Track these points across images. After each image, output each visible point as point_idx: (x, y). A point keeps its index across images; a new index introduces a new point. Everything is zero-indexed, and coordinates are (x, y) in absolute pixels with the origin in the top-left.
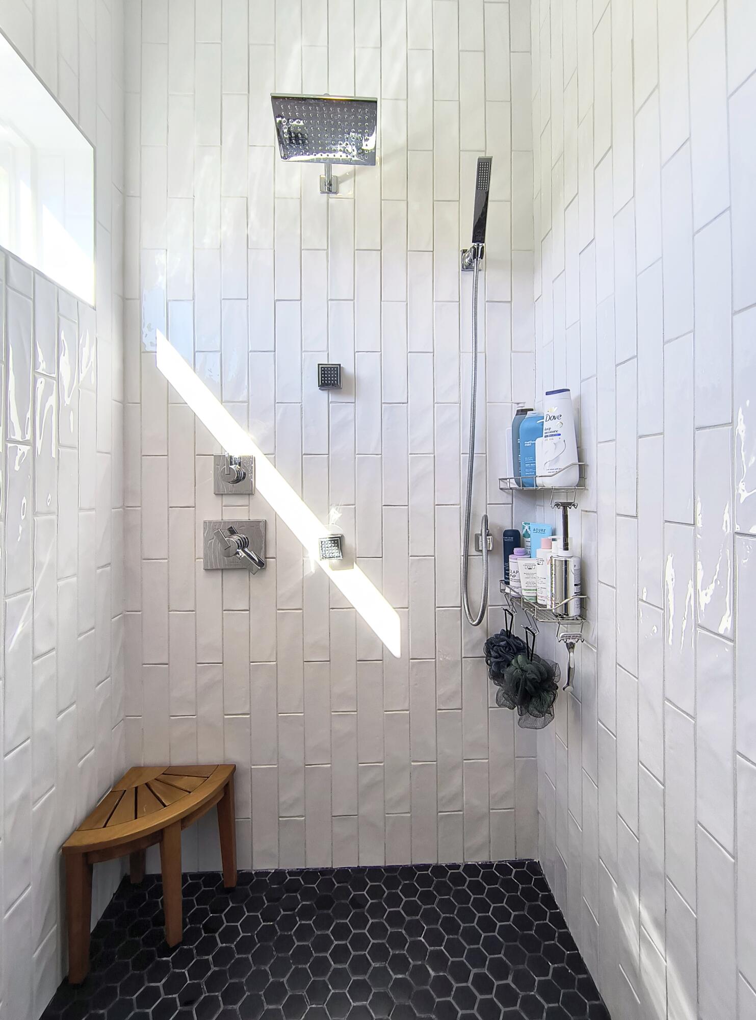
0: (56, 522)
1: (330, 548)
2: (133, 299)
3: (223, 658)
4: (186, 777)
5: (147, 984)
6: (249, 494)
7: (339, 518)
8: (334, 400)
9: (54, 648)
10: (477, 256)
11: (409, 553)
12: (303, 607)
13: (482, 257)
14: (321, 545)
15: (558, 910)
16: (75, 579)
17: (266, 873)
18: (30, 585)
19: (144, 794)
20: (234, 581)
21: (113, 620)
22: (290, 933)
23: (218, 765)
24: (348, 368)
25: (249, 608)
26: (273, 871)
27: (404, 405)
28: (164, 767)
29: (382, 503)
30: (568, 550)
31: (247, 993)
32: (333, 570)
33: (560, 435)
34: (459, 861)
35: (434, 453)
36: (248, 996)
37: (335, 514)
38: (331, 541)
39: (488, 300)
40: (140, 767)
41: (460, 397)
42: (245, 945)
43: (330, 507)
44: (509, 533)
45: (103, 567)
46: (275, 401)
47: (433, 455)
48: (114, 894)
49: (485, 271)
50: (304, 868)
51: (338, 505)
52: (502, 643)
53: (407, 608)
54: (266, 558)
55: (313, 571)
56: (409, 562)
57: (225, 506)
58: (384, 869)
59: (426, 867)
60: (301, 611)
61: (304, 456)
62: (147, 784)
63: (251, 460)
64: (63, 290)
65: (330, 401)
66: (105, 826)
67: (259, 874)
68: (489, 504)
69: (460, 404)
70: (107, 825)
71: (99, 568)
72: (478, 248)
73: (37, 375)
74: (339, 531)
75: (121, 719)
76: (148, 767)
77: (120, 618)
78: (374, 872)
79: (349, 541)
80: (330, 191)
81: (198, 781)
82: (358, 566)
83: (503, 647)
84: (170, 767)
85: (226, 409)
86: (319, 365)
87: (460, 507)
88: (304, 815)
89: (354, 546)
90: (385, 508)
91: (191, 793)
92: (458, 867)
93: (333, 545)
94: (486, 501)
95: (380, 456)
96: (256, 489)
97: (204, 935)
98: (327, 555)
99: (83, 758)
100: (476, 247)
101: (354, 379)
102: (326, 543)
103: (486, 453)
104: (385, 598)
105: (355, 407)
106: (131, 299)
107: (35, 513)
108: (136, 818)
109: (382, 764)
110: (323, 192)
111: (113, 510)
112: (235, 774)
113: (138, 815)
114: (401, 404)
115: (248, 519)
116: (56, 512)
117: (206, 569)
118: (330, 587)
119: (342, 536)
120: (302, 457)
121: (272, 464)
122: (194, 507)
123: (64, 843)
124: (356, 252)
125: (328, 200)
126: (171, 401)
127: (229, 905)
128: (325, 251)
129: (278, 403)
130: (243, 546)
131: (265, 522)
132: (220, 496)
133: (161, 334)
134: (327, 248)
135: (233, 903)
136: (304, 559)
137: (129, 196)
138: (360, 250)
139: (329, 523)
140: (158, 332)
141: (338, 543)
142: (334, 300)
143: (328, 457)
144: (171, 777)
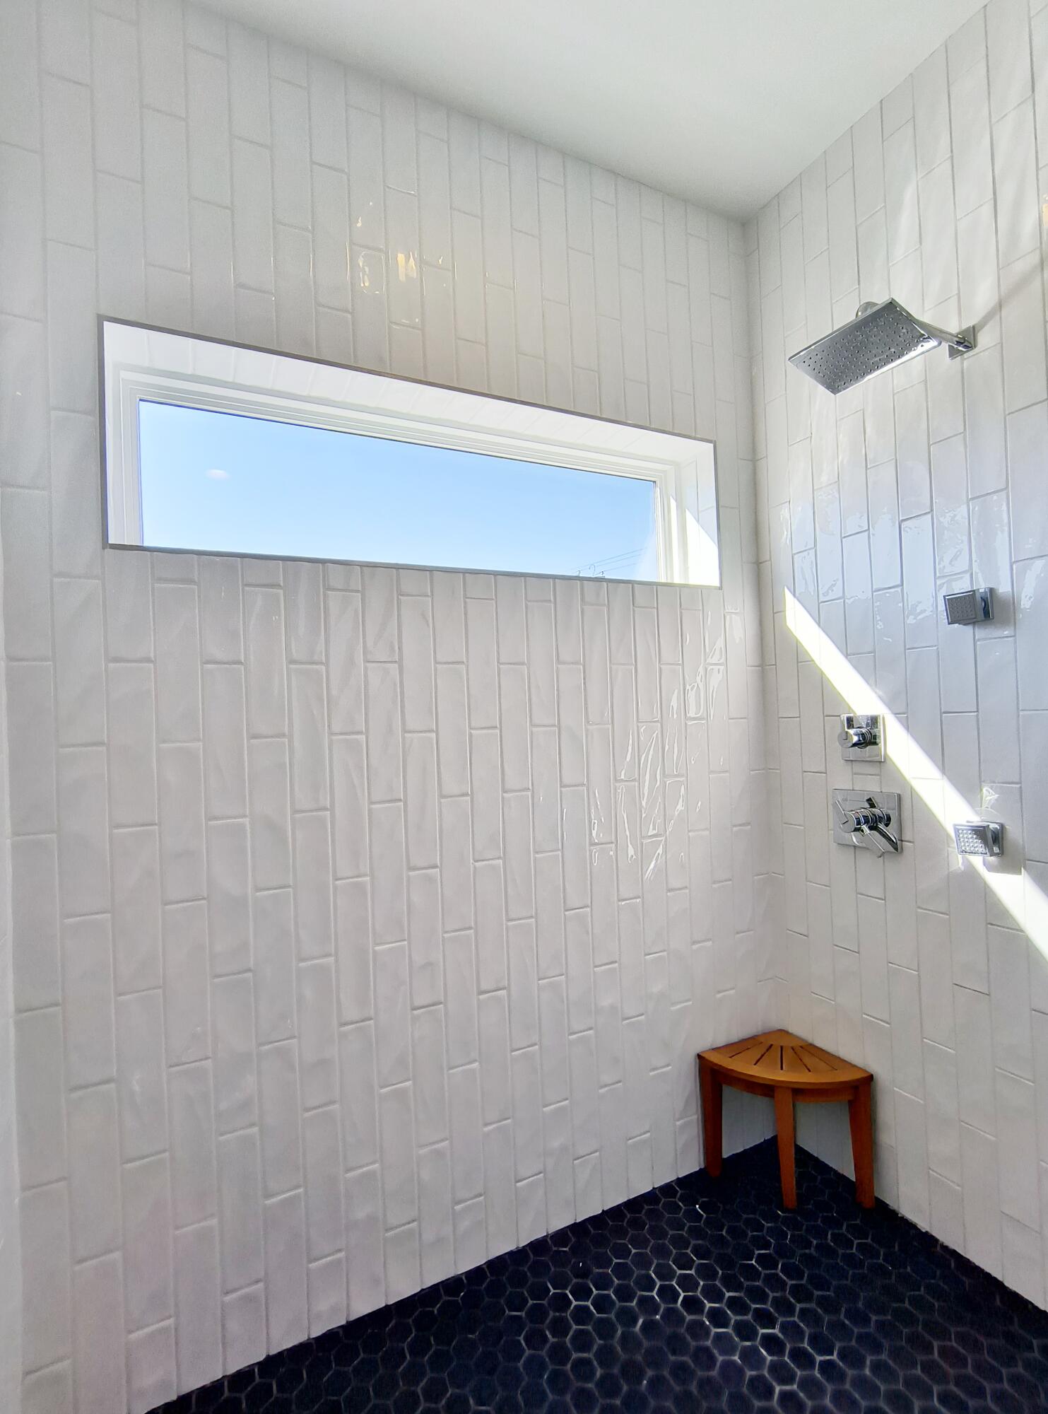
0: (685, 784)
1: (971, 840)
2: (766, 561)
3: (858, 948)
4: (817, 1059)
5: (756, 1216)
6: (879, 762)
7: (996, 800)
8: (980, 637)
9: (686, 887)
12: (950, 911)
14: (960, 831)
16: (707, 832)
18: (662, 832)
19: (774, 1052)
20: (868, 863)
21: (756, 877)
23: (856, 1066)
24: (1003, 588)
25: (885, 897)
26: (924, 1231)
31: (830, 1293)
32: (989, 871)
36: (829, 1295)
37: (989, 795)
38: (973, 830)
40: (787, 1032)
42: (851, 1260)
43: (983, 783)
45: (740, 825)
46: (905, 646)
51: (994, 782)
54: (902, 841)
55: (962, 868)
57: (855, 774)
60: (948, 917)
61: (943, 715)
62: (781, 1047)
63: (881, 722)
65: (976, 638)
66: (732, 1058)
70: (735, 1058)
71: (735, 826)
73: (662, 667)
74: (997, 819)
75: (769, 976)
76: (793, 1035)
77: (765, 877)
79: (1015, 833)
80: (968, 348)
81: (825, 1067)
82: (1027, 872)
85: (850, 662)
86: (946, 596)
88: (961, 1185)
89: (1021, 843)
91: (811, 1073)
93: (975, 836)
96: (887, 755)
98: (968, 849)
99: (723, 991)
101: (1013, 602)
102: (965, 832)
105: (1015, 642)
106: (764, 562)
107: (665, 776)
108: (755, 1064)
110: (952, 357)
111: (751, 772)
113: (759, 1063)
115: (883, 791)
116: (686, 775)
117: (839, 844)
118: (986, 894)
119: (1002, 826)
120: (941, 716)
121: (904, 726)
122: (826, 773)
123: (702, 1052)
124: (1007, 417)
125: (962, 363)
126: (800, 660)
127: (856, 1220)
128: (962, 435)
129: (908, 649)
130: (875, 822)
131: (899, 796)
132: (850, 763)
133: (789, 592)
134: (965, 429)
135: (858, 1222)
136: (950, 849)
137: (758, 460)
138: (1012, 413)
139: (981, 806)
140: (786, 590)
141: (993, 839)
142: (978, 497)
143: (977, 715)
144: (805, 1052)
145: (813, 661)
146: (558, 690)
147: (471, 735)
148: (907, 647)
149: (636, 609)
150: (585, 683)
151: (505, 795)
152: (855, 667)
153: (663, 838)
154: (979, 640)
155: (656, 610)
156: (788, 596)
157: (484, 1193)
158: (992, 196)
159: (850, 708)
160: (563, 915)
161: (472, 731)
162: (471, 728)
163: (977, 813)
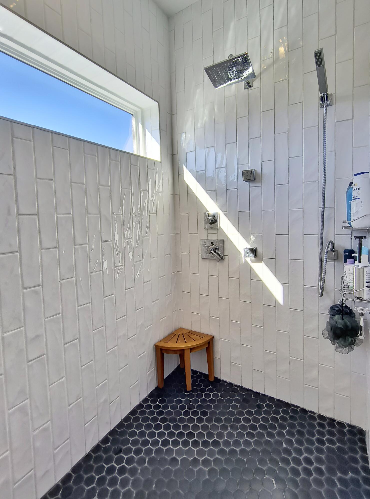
0: (149, 239)
2: (175, 154)
3: (209, 294)
4: (195, 335)
5: (179, 398)
6: (217, 229)
7: (255, 240)
8: (251, 186)
9: (150, 281)
10: (324, 100)
11: (289, 258)
12: (239, 277)
13: (327, 100)
14: (245, 251)
15: (367, 455)
16: (157, 258)
17: (226, 382)
18: (141, 259)
19: (181, 337)
20: (212, 264)
21: (172, 274)
22: (229, 405)
23: (207, 335)
24: (259, 170)
25: (218, 275)
26: (229, 382)
27: (287, 185)
28: (190, 330)
29: (275, 233)
30: (361, 262)
31: (209, 416)
32: (252, 263)
33: (359, 198)
34: (316, 411)
35: (303, 208)
36: (209, 417)
37: (253, 238)
38: (249, 250)
39: (337, 121)
40: (182, 328)
41: (318, 177)
42: (212, 401)
43: (251, 235)
44: (347, 251)
47: (302, 209)
48: (175, 369)
49: (335, 105)
50: (241, 386)
51: (254, 234)
52: (337, 309)
53: (288, 284)
54: (224, 255)
55: (244, 262)
56: (289, 262)
57: (209, 233)
58: (276, 400)
59: (298, 407)
60: (239, 279)
61: (239, 212)
62: (183, 334)
63: (218, 215)
64: (149, 159)
65: (250, 186)
66: (167, 342)
67: (223, 381)
68: (336, 235)
69: (318, 181)
70: (168, 342)
71: (166, 255)
72: (324, 96)
73: (141, 191)
74: (255, 246)
75: (176, 309)
76: (185, 329)
77: (175, 273)
78: (271, 399)
79: (259, 251)
80: (250, 86)
81: (199, 338)
82: (264, 262)
83: (336, 310)
84: (191, 331)
85: (208, 193)
86: (242, 171)
87: (318, 236)
88: (241, 364)
89: (262, 253)
90: (276, 236)
91: (195, 341)
92: (315, 414)
93: (250, 252)
94: (334, 233)
95: (274, 211)
96: (220, 226)
97: (199, 392)
98: (248, 256)
99: (162, 318)
100: (322, 96)
101: (261, 176)
102: (247, 251)
103: (334, 207)
104: (277, 278)
105: (262, 188)
107: (142, 236)
108: (176, 343)
109: (276, 353)
110: (245, 89)
111: (171, 235)
112: (213, 339)
113: (177, 343)
114: (285, 185)
115: (218, 239)
116: (149, 236)
117: (202, 259)
118: (251, 270)
119: (256, 248)
120: (238, 212)
121: (226, 216)
122: (198, 234)
123: (156, 343)
124: (262, 113)
125: (248, 91)
126: (189, 193)
127: (210, 387)
128: (247, 116)
129: (228, 189)
130: (215, 250)
131: (224, 240)
132: (207, 230)
133: (185, 166)
134: (248, 115)
135: (211, 387)
136: (240, 257)
137: (173, 114)
138: (263, 111)
139: (250, 242)
140: (184, 166)
141: (254, 252)
142: (252, 139)
143: (250, 212)
144: (190, 334)
145: (194, 193)
146: (99, 198)
147: (57, 217)
148: (227, 189)
149: (131, 165)
150: (111, 196)
151: (76, 247)
152: (210, 196)
153: (142, 262)
154: (251, 187)
155: (138, 167)
156: (185, 168)
157: (70, 437)
158: (260, 35)
159: (207, 210)
160: (103, 300)
161: (58, 215)
162: (57, 214)
163: (249, 244)
